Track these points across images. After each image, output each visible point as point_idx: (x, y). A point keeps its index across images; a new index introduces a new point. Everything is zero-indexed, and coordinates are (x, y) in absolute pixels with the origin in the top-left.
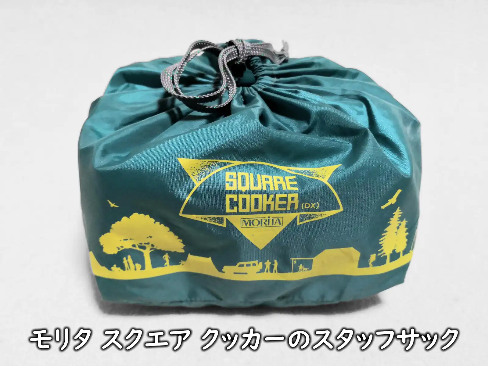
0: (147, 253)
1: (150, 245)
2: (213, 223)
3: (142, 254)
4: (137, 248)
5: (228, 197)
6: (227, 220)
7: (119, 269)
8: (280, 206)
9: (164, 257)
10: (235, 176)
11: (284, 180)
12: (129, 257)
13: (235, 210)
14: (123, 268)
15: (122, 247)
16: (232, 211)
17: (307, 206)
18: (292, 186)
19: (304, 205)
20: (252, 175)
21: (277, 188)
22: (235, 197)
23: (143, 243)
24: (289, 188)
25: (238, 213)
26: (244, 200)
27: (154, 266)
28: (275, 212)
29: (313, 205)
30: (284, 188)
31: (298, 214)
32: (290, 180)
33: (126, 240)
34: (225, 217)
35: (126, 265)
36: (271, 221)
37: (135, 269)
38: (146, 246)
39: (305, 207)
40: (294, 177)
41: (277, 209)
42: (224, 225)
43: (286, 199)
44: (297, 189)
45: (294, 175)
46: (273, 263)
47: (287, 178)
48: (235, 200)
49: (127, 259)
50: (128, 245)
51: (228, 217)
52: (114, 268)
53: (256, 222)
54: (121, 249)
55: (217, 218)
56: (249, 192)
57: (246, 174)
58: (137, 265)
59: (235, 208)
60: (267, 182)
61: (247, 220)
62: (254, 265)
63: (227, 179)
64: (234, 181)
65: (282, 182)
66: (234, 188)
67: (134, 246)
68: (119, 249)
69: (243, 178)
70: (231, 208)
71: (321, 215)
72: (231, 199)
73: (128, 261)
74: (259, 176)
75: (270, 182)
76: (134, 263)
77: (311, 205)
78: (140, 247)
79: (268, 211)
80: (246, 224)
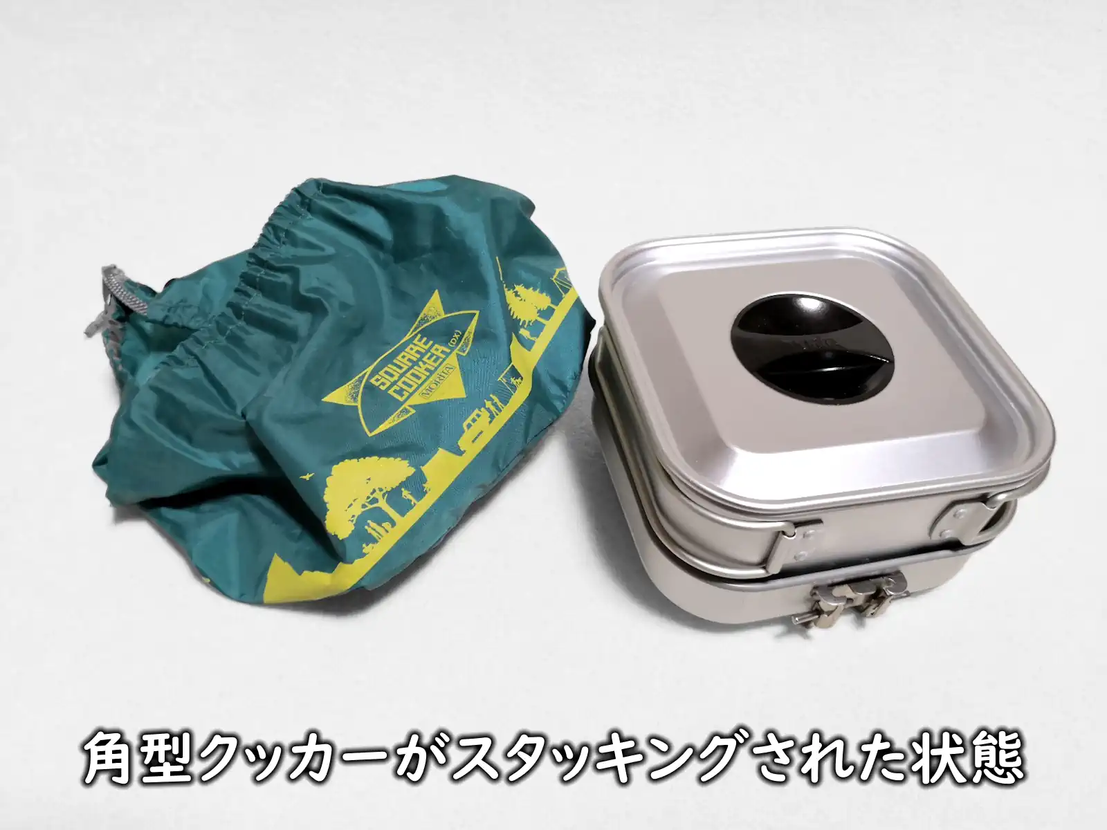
0: (383, 504)
1: (377, 491)
2: (402, 419)
3: (379, 509)
4: (370, 507)
5: (391, 392)
6: (410, 406)
7: (371, 545)
8: (435, 361)
9: (403, 496)
10: (379, 378)
11: (415, 345)
12: (369, 521)
13: (406, 394)
14: (375, 541)
15: (353, 516)
16: (404, 397)
17: (453, 341)
18: (426, 343)
19: (452, 344)
20: (390, 366)
21: (418, 356)
22: (395, 387)
23: (369, 494)
24: (427, 347)
25: (411, 394)
26: (404, 383)
27: (403, 514)
28: (436, 368)
29: (456, 336)
30: (423, 351)
31: (456, 351)
32: (420, 340)
33: (351, 505)
34: (406, 406)
35: (375, 534)
36: (443, 374)
37: (387, 531)
38: (374, 495)
39: (454, 343)
40: (419, 336)
41: (436, 365)
42: (413, 411)
43: (432, 355)
44: (431, 342)
45: (416, 335)
46: (492, 400)
47: (416, 341)
48: (398, 389)
49: (368, 525)
50: (357, 510)
51: (409, 402)
52: (367, 549)
53: (433, 386)
54: (355, 519)
55: (401, 412)
56: (402, 375)
57: (386, 369)
58: (384, 525)
59: (404, 393)
60: (406, 359)
61: (424, 391)
62: (478, 416)
63: (377, 384)
64: (383, 380)
65: (416, 348)
66: (388, 384)
67: (364, 506)
68: (352, 521)
69: (386, 373)
70: (402, 395)
71: (470, 333)
72: (395, 391)
73: (372, 527)
74: (395, 361)
75: (408, 356)
76: (380, 524)
77: (455, 338)
78: (372, 502)
79: (431, 372)
80: (428, 394)
